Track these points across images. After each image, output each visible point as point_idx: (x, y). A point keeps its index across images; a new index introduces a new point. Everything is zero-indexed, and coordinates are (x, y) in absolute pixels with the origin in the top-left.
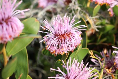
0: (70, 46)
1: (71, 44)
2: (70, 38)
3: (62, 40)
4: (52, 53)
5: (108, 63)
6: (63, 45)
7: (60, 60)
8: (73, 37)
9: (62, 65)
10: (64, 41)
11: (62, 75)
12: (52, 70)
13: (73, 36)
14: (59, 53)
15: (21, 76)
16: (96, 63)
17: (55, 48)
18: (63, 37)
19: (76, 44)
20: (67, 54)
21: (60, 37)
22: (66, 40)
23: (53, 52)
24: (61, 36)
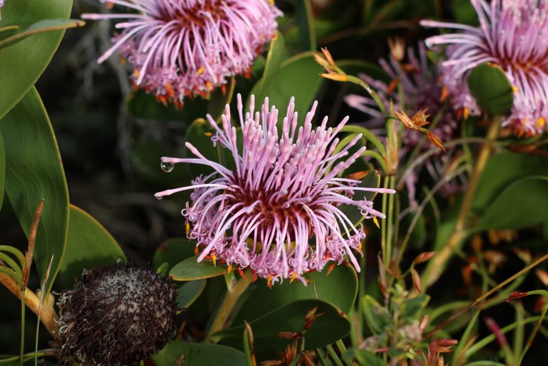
0: (230, 52)
1: (235, 44)
2: (227, 19)
3: (191, 33)
4: (163, 100)
5: (422, 98)
6: (202, 55)
7: (201, 120)
8: (239, 12)
9: (209, 134)
10: (202, 34)
11: (218, 176)
12: (169, 164)
13: (240, 9)
14: (192, 94)
15: (40, 211)
16: (372, 112)
17: (170, 73)
18: (195, 18)
19: (258, 39)
20: (224, 90)
21: (179, 21)
22: (208, 31)
23: (164, 93)
24: (187, 16)
